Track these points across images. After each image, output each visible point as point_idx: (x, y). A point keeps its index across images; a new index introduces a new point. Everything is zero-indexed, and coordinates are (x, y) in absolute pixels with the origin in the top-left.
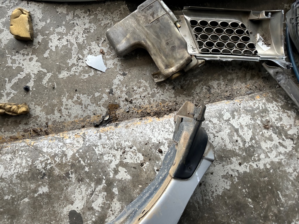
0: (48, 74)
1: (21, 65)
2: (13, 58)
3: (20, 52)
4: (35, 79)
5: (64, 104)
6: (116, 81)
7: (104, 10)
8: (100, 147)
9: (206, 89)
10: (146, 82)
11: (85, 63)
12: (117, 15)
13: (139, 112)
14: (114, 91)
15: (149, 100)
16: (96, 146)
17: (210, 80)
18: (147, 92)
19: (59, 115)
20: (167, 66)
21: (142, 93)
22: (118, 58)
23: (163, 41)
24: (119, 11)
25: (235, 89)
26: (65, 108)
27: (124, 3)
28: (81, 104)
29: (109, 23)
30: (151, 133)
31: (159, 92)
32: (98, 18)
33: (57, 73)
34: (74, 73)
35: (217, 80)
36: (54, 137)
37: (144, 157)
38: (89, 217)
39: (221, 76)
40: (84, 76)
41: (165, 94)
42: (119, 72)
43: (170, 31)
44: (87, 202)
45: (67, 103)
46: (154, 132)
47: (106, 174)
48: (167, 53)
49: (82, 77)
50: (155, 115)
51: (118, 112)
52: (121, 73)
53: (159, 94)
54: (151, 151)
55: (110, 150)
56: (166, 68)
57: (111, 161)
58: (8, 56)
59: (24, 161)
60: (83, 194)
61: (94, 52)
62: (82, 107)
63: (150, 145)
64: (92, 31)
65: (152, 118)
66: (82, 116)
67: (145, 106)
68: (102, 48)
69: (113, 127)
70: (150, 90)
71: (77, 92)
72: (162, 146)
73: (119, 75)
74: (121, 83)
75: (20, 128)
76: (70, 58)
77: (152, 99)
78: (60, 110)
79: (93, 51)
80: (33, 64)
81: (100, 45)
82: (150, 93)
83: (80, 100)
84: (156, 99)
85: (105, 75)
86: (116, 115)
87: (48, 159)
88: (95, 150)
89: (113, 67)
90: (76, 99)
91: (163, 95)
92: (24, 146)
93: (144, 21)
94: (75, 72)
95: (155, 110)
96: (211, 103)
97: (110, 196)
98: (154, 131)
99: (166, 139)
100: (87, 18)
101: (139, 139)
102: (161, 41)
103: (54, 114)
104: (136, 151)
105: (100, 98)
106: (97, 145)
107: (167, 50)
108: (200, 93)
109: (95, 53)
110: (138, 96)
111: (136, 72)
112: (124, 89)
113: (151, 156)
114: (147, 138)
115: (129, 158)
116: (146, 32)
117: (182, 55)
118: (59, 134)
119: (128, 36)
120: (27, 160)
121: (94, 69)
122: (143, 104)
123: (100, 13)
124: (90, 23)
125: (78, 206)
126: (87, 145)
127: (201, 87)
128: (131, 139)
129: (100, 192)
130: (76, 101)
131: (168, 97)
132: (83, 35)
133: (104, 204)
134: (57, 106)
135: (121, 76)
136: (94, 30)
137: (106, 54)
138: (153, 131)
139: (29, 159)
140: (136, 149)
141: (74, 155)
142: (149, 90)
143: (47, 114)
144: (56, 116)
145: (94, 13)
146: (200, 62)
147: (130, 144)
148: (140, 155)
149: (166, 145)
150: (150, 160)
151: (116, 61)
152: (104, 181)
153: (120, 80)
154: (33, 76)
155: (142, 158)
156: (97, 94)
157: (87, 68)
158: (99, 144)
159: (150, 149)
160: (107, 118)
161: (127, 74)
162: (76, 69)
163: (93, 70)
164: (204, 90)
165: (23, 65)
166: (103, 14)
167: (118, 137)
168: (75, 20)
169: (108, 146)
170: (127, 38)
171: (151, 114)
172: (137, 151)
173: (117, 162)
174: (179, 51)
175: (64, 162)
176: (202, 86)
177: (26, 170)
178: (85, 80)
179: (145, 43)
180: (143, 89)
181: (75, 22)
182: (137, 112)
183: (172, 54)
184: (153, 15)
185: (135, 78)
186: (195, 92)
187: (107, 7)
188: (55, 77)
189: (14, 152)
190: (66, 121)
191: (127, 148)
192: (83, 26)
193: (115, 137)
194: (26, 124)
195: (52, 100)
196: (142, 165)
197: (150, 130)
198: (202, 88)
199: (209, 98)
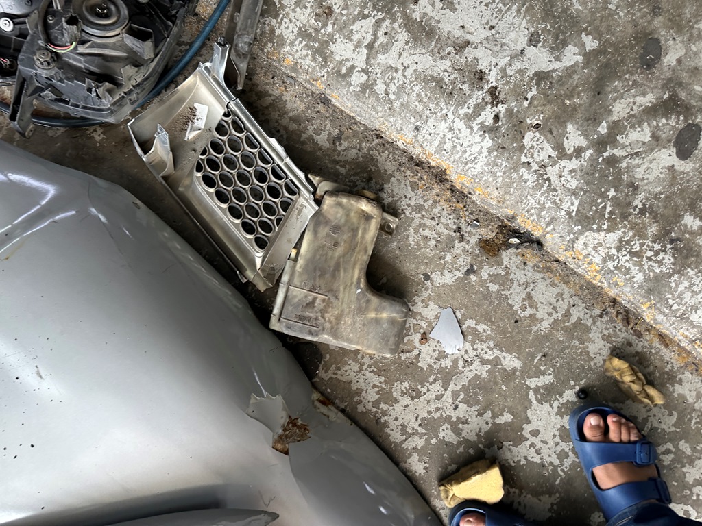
0: (533, 386)
1: (558, 439)
2: (557, 462)
3: (539, 461)
4: (557, 396)
5: (552, 320)
6: (448, 279)
7: (356, 399)
8: (565, 206)
9: (340, 145)
10: (408, 236)
11: (464, 349)
12: (346, 371)
13: (461, 205)
14: (466, 269)
15: (432, 209)
16: (569, 213)
17: (321, 149)
18: (422, 221)
19: (574, 311)
20: (368, 218)
21: (430, 228)
22: (411, 308)
23: (337, 254)
24: (336, 374)
25: (305, 104)
26: (557, 312)
27: (318, 380)
28: (529, 297)
29: (371, 372)
30: (480, 157)
31: (407, 205)
32: (378, 396)
33: (518, 373)
34: (494, 349)
35: (313, 140)
36: (609, 287)
37: (525, 133)
38: (667, 129)
39: (301, 140)
40: (484, 331)
41: (401, 193)
42: (431, 287)
43: (314, 256)
44: (652, 150)
45: (546, 317)
46: (475, 156)
47: (593, 160)
48: (349, 234)
49: (489, 332)
50: (447, 180)
51: (491, 235)
52: (430, 284)
53: (409, 202)
54: (507, 133)
55: (557, 188)
56: (372, 217)
57: (571, 171)
58: (562, 473)
59: (681, 288)
60: (647, 165)
61: (434, 351)
62: (532, 290)
63: (500, 141)
64: (406, 384)
65: (453, 179)
66: (543, 278)
67: (446, 206)
68: (417, 343)
69: (518, 221)
70: (416, 220)
71: (517, 317)
72: (487, 124)
73: (434, 284)
74: (443, 269)
75: (643, 347)
76: (477, 377)
77: (426, 204)
78: (566, 316)
79: (436, 354)
80: (540, 423)
81: (416, 352)
82: (419, 215)
83: (525, 303)
84: (420, 199)
85: (455, 303)
86: (498, 233)
87: (649, 259)
88: (575, 209)
89: (432, 304)
90: (529, 309)
91: (405, 196)
92: (662, 313)
93: (330, 309)
94: (491, 349)
95: (439, 187)
96: (355, 119)
97: (616, 128)
98: (472, 157)
99: (471, 128)
100: (393, 413)
101: (503, 166)
102: (339, 257)
103: (579, 319)
104: (526, 153)
105: (493, 278)
106: (567, 214)
107: (345, 237)
108: (355, 147)
109: (435, 348)
110: (441, 229)
111: (408, 264)
112: (449, 257)
113: (514, 126)
114: (492, 156)
115: (544, 153)
116: (344, 291)
117: (334, 209)
118: (599, 284)
119: (372, 315)
120: (677, 286)
121: (461, 327)
122: (445, 210)
123: (367, 401)
124: (396, 401)
125: (667, 157)
126: (580, 227)
127: (345, 153)
128: (514, 176)
129: (623, 147)
130: (531, 306)
131: (403, 186)
132: (425, 393)
133: (633, 127)
134: (565, 326)
135: (435, 280)
136: (401, 384)
137: (422, 331)
138: (475, 158)
139: (673, 285)
140: (524, 154)
141: (608, 230)
142: (416, 222)
143: (588, 329)
144: (578, 314)
145: (374, 409)
146: (317, 178)
147: (524, 170)
148: (527, 141)
149: (479, 120)
150: (522, 122)
151: (418, 308)
152: (606, 155)
153: (442, 275)
154: (556, 404)
155: (529, 136)
156: (494, 287)
157: (470, 338)
158: (563, 213)
159: (506, 135)
160: (515, 241)
161: (422, 273)
162: (486, 353)
163: (464, 327)
164: (345, 144)
165: (554, 436)
166: (364, 393)
167: (529, 197)
168: (413, 429)
169: (555, 197)
170: (377, 314)
171: (448, 187)
172: (526, 151)
173: (564, 163)
174: (331, 218)
175: (631, 233)
176: (342, 153)
177: (691, 272)
178: (489, 323)
179: (362, 280)
180: (423, 230)
181: (416, 427)
182: (465, 209)
183: (344, 225)
184: (311, 305)
185: (418, 257)
186: (360, 155)
187: (348, 398)
188: (527, 372)
189: (683, 318)
190: (572, 292)
191: (533, 169)
192: (412, 407)
193: (532, 201)
194: (629, 344)
195: (561, 342)
196: (537, 126)
197: (476, 164)
198: (344, 151)
199: (350, 128)
